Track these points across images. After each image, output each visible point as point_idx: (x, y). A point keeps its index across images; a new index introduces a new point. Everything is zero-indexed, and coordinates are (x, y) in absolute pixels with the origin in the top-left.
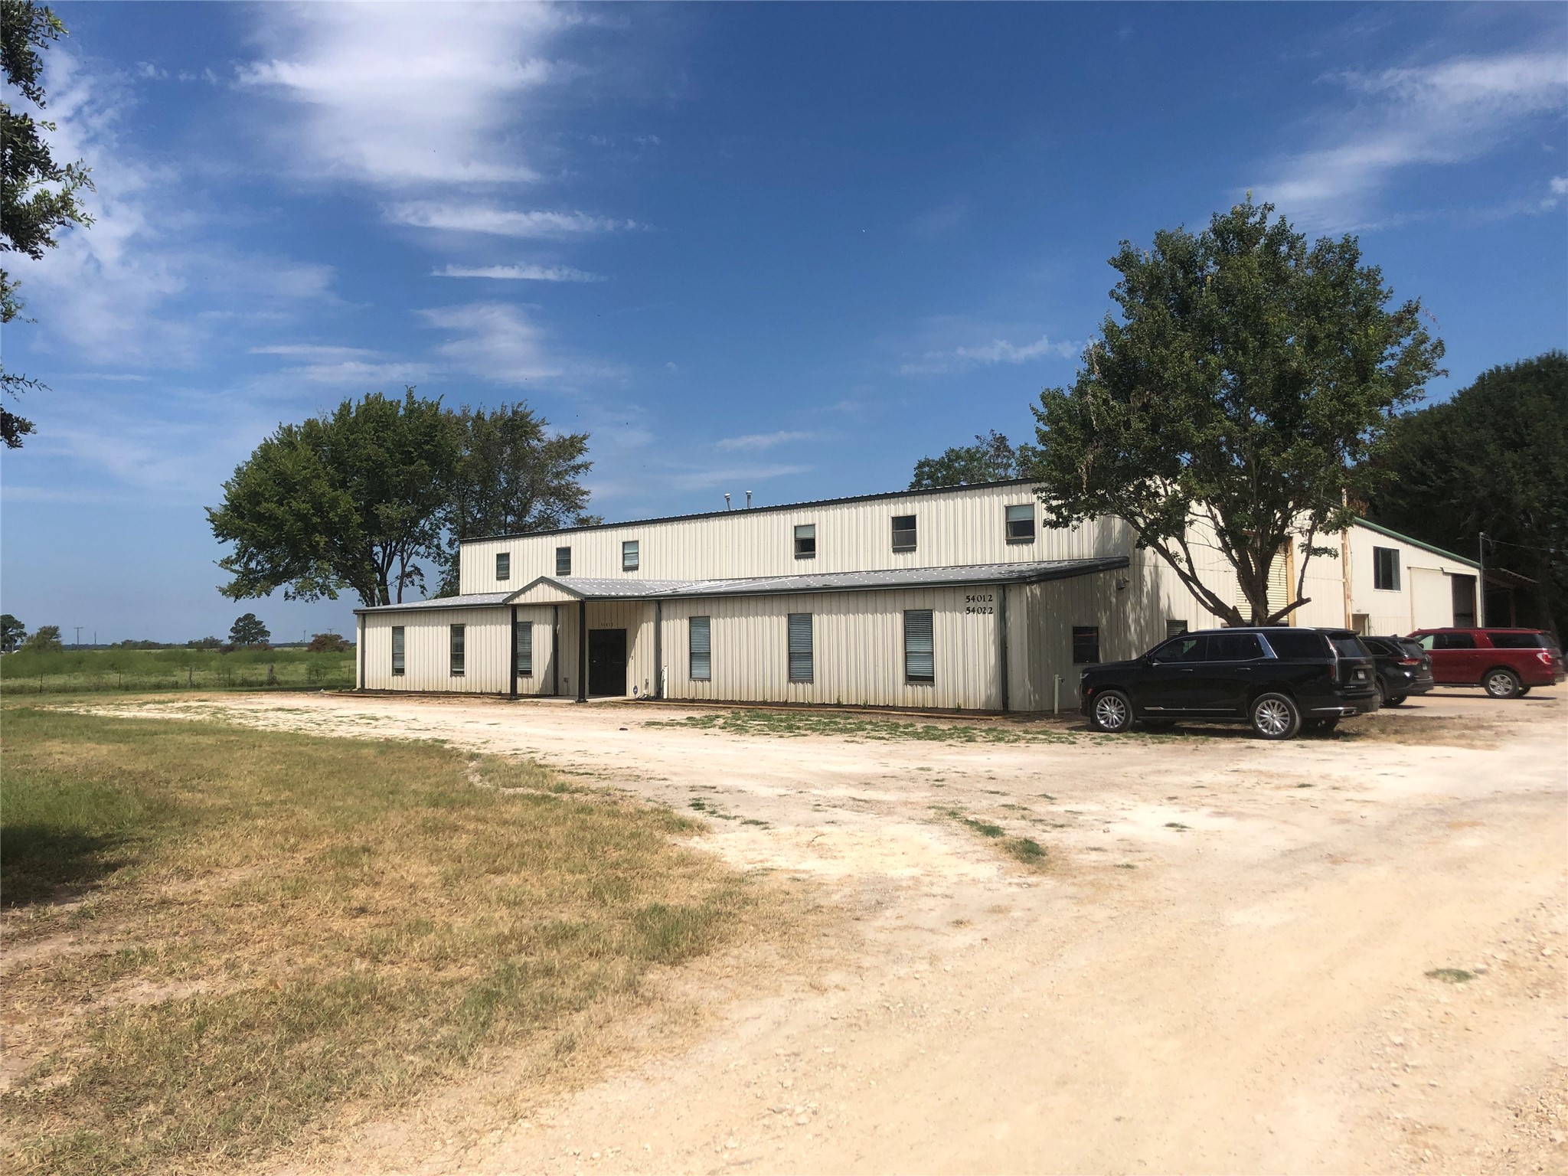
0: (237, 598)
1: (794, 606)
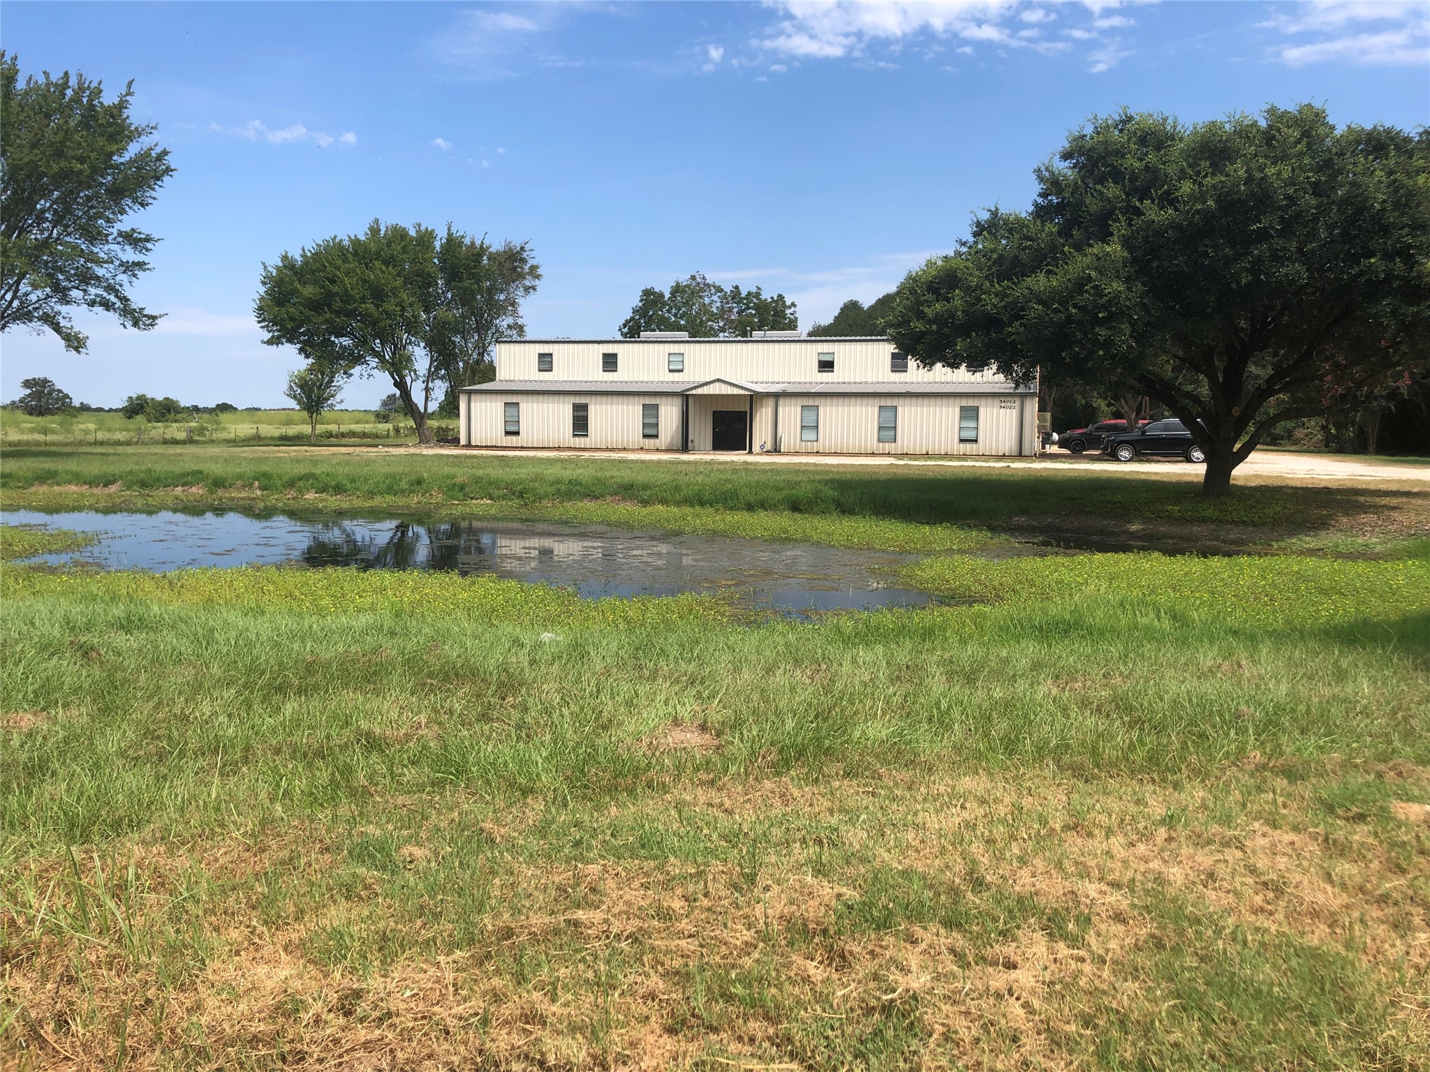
1: (884, 402)
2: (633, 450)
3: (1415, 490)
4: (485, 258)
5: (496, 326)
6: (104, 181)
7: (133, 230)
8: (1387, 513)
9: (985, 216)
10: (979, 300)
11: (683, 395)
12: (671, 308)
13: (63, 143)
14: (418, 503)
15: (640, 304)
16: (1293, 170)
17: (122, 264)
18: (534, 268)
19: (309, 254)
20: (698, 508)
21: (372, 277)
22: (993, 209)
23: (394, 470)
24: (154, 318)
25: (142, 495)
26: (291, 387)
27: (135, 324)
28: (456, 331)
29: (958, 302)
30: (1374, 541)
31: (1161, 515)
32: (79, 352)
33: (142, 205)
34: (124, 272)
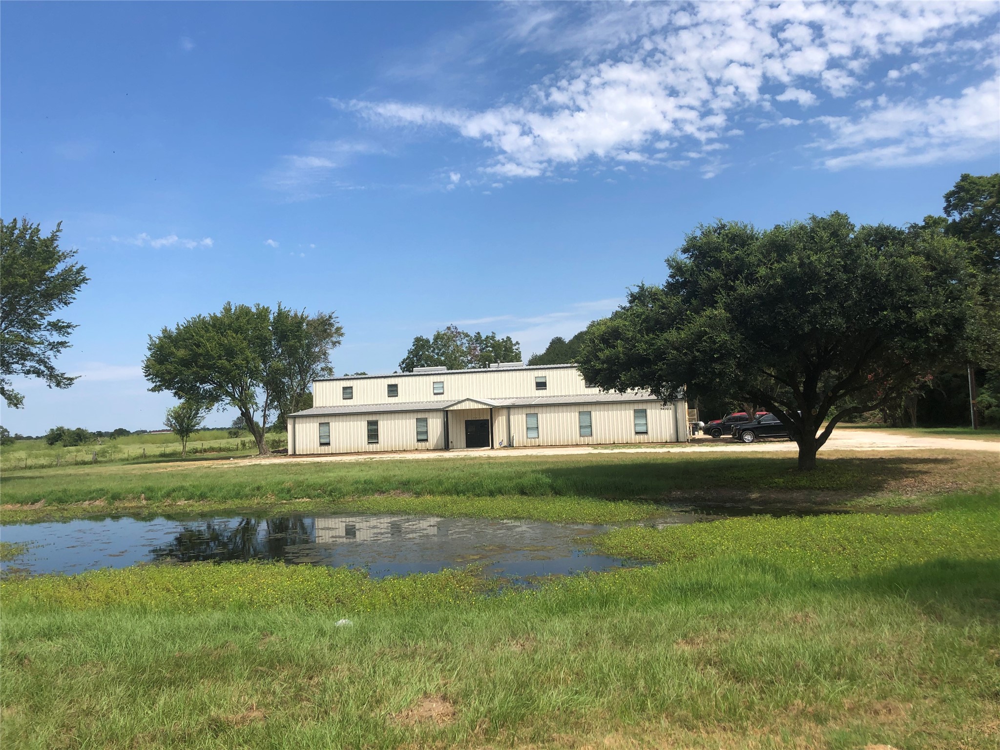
1: (582, 409)
2: (410, 451)
3: (940, 457)
4: (304, 324)
5: (313, 369)
6: (39, 289)
7: (58, 320)
8: (920, 476)
9: (636, 290)
10: (635, 347)
11: (444, 411)
12: (434, 349)
13: (11, 266)
14: (258, 504)
15: (413, 348)
16: (829, 257)
17: (50, 344)
18: (338, 329)
19: (182, 328)
20: (455, 497)
21: (226, 341)
22: (641, 285)
23: (242, 480)
24: (71, 379)
25: (58, 510)
26: (168, 419)
27: (58, 385)
28: (285, 375)
29: (621, 349)
30: (913, 498)
31: (771, 485)
32: (17, 408)
33: (66, 304)
34: (51, 349)
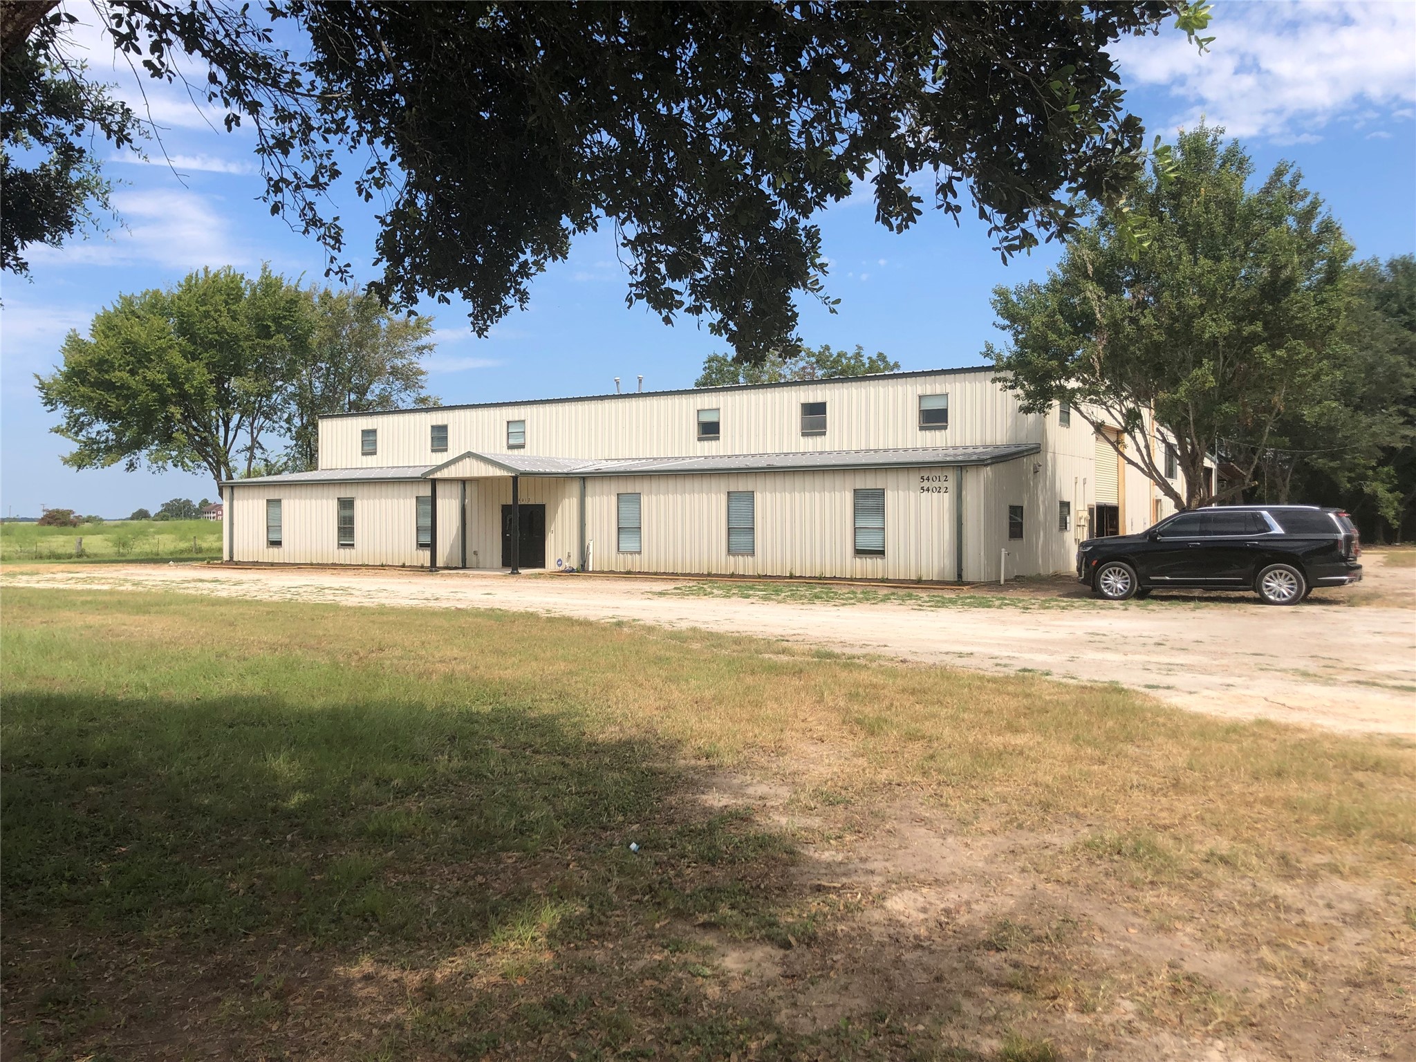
0: (79, 467)
1: (736, 484)
